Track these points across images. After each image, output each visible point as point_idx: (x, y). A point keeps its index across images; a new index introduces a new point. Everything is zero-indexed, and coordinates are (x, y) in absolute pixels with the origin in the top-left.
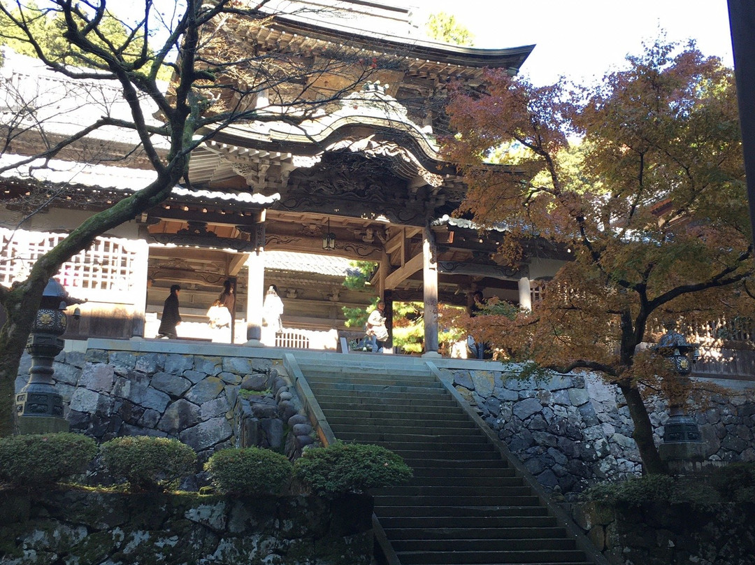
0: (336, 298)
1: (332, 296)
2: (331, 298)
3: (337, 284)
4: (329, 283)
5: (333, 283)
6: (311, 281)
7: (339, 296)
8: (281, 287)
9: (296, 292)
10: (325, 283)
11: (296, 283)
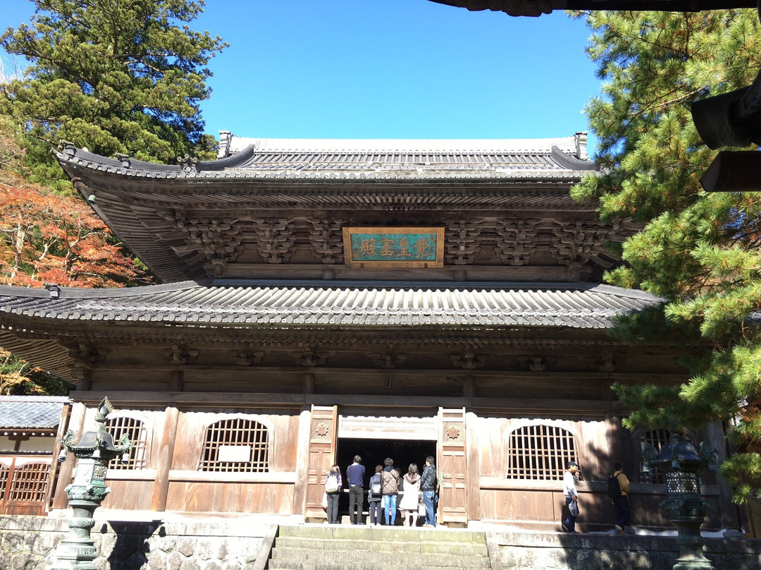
0: (609, 366)
1: (602, 363)
2: (601, 367)
3: (605, 343)
4: (592, 343)
5: (600, 342)
6: (561, 342)
7: (614, 363)
8: (520, 356)
9: (543, 362)
10: (584, 343)
11: (539, 347)
